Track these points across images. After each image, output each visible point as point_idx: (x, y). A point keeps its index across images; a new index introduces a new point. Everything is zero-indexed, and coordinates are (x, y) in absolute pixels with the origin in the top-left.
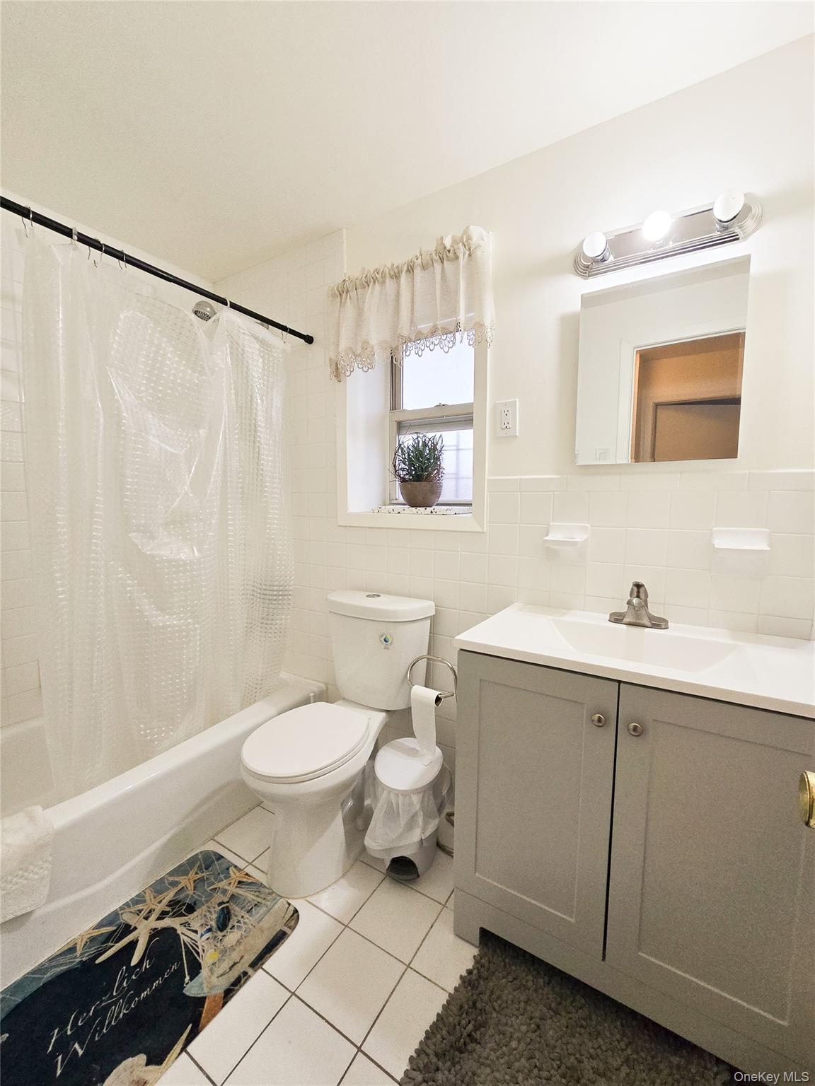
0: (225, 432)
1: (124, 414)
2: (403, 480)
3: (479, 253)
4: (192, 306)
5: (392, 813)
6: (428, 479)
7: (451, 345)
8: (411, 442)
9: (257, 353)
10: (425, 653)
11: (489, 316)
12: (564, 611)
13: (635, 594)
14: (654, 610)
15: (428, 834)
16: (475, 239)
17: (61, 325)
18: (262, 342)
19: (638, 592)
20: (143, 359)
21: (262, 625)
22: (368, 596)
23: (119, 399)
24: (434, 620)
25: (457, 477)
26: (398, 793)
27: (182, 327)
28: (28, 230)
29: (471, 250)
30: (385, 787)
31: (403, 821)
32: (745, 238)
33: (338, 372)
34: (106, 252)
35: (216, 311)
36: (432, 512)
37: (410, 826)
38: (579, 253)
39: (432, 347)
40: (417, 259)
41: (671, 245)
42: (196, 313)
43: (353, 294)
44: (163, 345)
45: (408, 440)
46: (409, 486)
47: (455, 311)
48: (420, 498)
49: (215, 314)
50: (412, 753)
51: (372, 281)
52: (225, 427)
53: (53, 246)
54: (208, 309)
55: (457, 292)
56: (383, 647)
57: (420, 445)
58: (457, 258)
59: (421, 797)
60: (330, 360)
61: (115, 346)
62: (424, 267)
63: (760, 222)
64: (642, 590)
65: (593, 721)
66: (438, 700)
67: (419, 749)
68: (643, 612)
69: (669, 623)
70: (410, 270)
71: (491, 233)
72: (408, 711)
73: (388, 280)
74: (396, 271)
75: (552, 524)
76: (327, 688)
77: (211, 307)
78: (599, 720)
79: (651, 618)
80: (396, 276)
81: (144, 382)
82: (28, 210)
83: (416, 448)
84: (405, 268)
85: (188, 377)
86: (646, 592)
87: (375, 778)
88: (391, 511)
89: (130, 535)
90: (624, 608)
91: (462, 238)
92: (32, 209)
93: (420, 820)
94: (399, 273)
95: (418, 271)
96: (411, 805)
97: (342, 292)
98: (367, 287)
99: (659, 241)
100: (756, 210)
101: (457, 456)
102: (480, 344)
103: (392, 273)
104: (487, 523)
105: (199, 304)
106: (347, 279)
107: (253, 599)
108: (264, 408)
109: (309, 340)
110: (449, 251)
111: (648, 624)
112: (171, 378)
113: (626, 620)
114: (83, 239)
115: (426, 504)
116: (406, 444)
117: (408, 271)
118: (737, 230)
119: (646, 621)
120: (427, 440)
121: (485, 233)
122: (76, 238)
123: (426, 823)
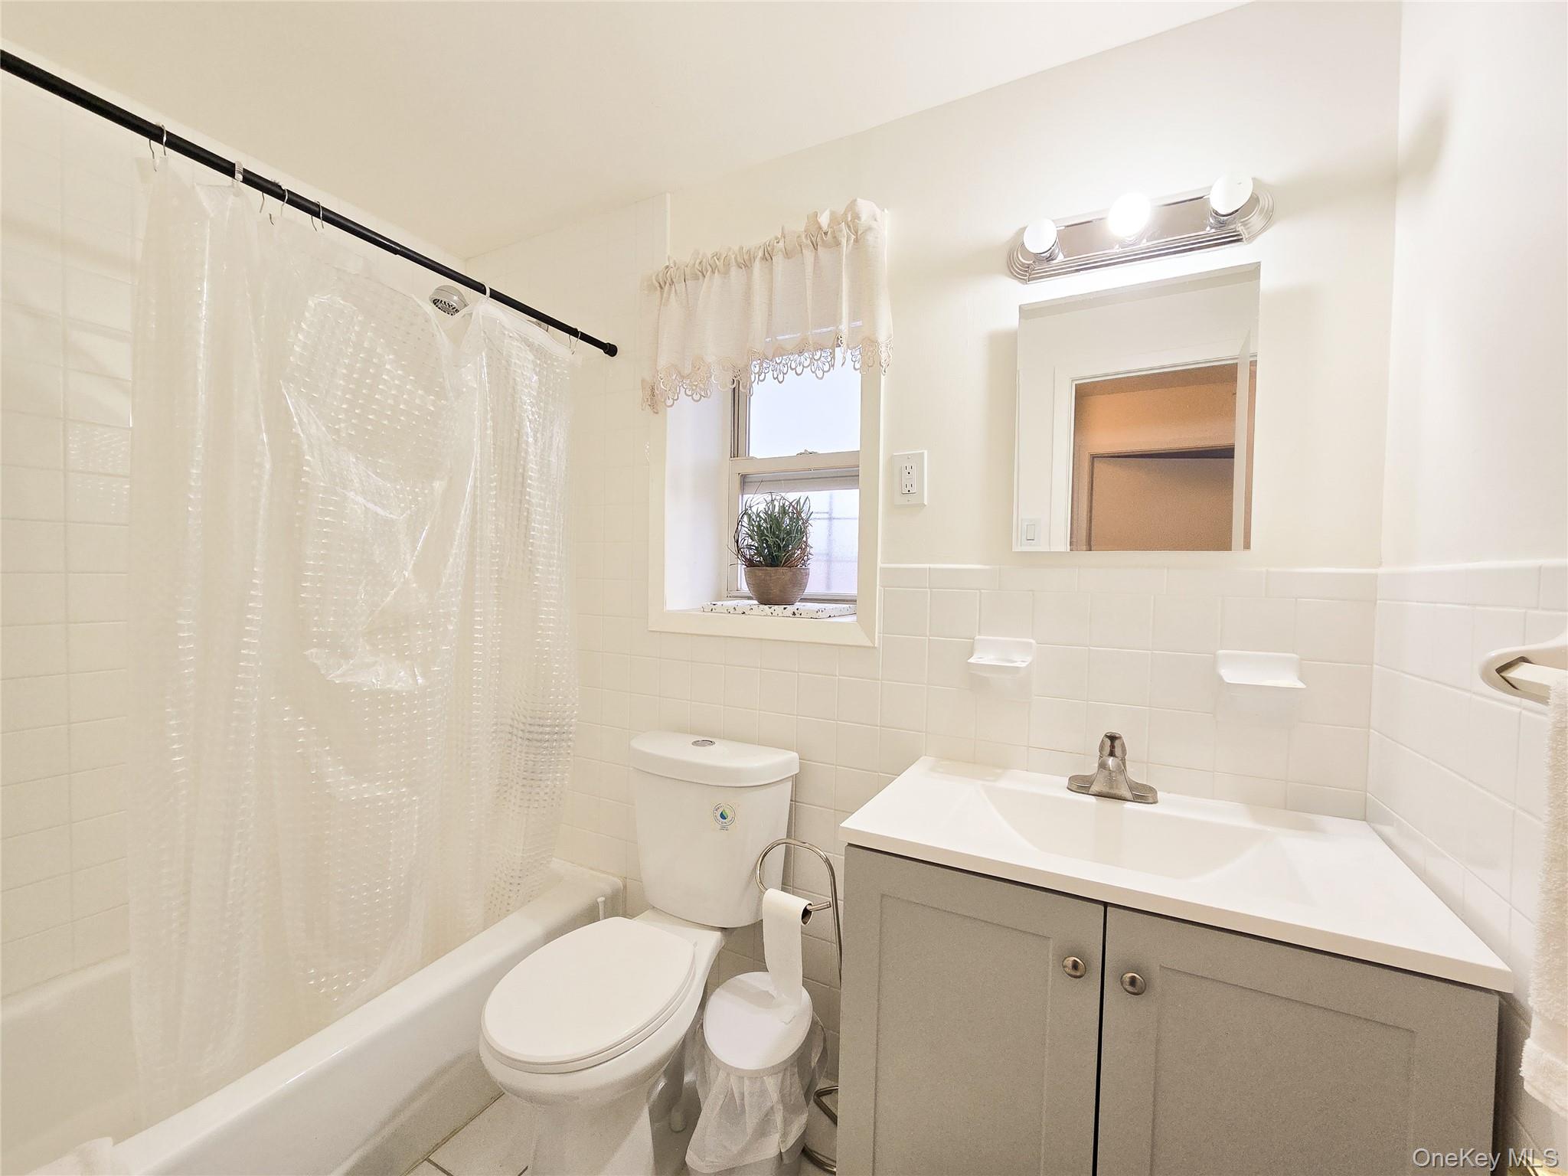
0: (475, 487)
1: (307, 457)
2: (750, 563)
3: (870, 237)
4: (430, 292)
5: (733, 1110)
6: (789, 563)
7: (826, 368)
8: (762, 507)
9: (530, 366)
10: (783, 835)
11: (885, 328)
12: (999, 771)
13: (1107, 749)
14: (1135, 773)
15: (792, 1140)
16: (864, 217)
17: (204, 312)
18: (539, 352)
19: (1113, 747)
20: (344, 371)
21: (525, 782)
22: (695, 743)
23: (300, 432)
24: (796, 781)
25: (829, 559)
26: (741, 1075)
27: (412, 324)
28: (158, 161)
29: (859, 233)
30: (721, 1066)
31: (751, 1121)
32: (1251, 239)
33: (654, 399)
34: (291, 202)
35: (468, 301)
36: (794, 614)
37: (762, 1130)
38: (1017, 246)
39: (799, 369)
40: (778, 242)
41: (1144, 244)
42: (435, 302)
43: (680, 287)
44: (379, 350)
45: (758, 502)
46: (759, 572)
47: (835, 320)
48: (775, 591)
49: (466, 306)
50: (764, 999)
51: (710, 269)
52: (476, 478)
53: (198, 188)
54: (455, 298)
55: (838, 293)
56: (719, 827)
57: (777, 510)
58: (838, 244)
59: (780, 1081)
60: (643, 381)
61: (297, 349)
62: (788, 254)
63: (1270, 217)
64: (1117, 743)
65: (1064, 967)
66: (806, 913)
67: (774, 994)
68: (1121, 778)
69: (1158, 793)
70: (768, 256)
71: (886, 210)
72: (757, 927)
73: (734, 270)
74: (746, 257)
75: (977, 637)
76: (625, 887)
77: (460, 295)
78: (1075, 966)
79: (1133, 787)
80: (746, 265)
81: (344, 406)
82: (161, 130)
83: (770, 517)
84: (760, 254)
85: (418, 401)
86: (1123, 745)
87: (704, 1045)
88: (732, 611)
89: (307, 653)
90: (1091, 768)
91: (845, 214)
92: (167, 128)
93: (778, 1118)
94: (750, 259)
95: (778, 259)
96: (763, 1092)
97: (663, 283)
98: (701, 277)
99: (1130, 237)
100: (1265, 202)
101: (830, 528)
102: (870, 368)
103: (740, 260)
104: (880, 633)
105: (440, 289)
106: (672, 265)
107: (510, 747)
108: (539, 451)
109: (611, 350)
110: (826, 234)
111: (1128, 795)
112: (390, 401)
113: (1095, 788)
114: (251, 180)
115: (784, 600)
116: (754, 509)
117: (764, 258)
118: (1240, 228)
119: (1125, 792)
120: (787, 503)
121: (878, 211)
122: (241, 177)
123: (787, 1123)
